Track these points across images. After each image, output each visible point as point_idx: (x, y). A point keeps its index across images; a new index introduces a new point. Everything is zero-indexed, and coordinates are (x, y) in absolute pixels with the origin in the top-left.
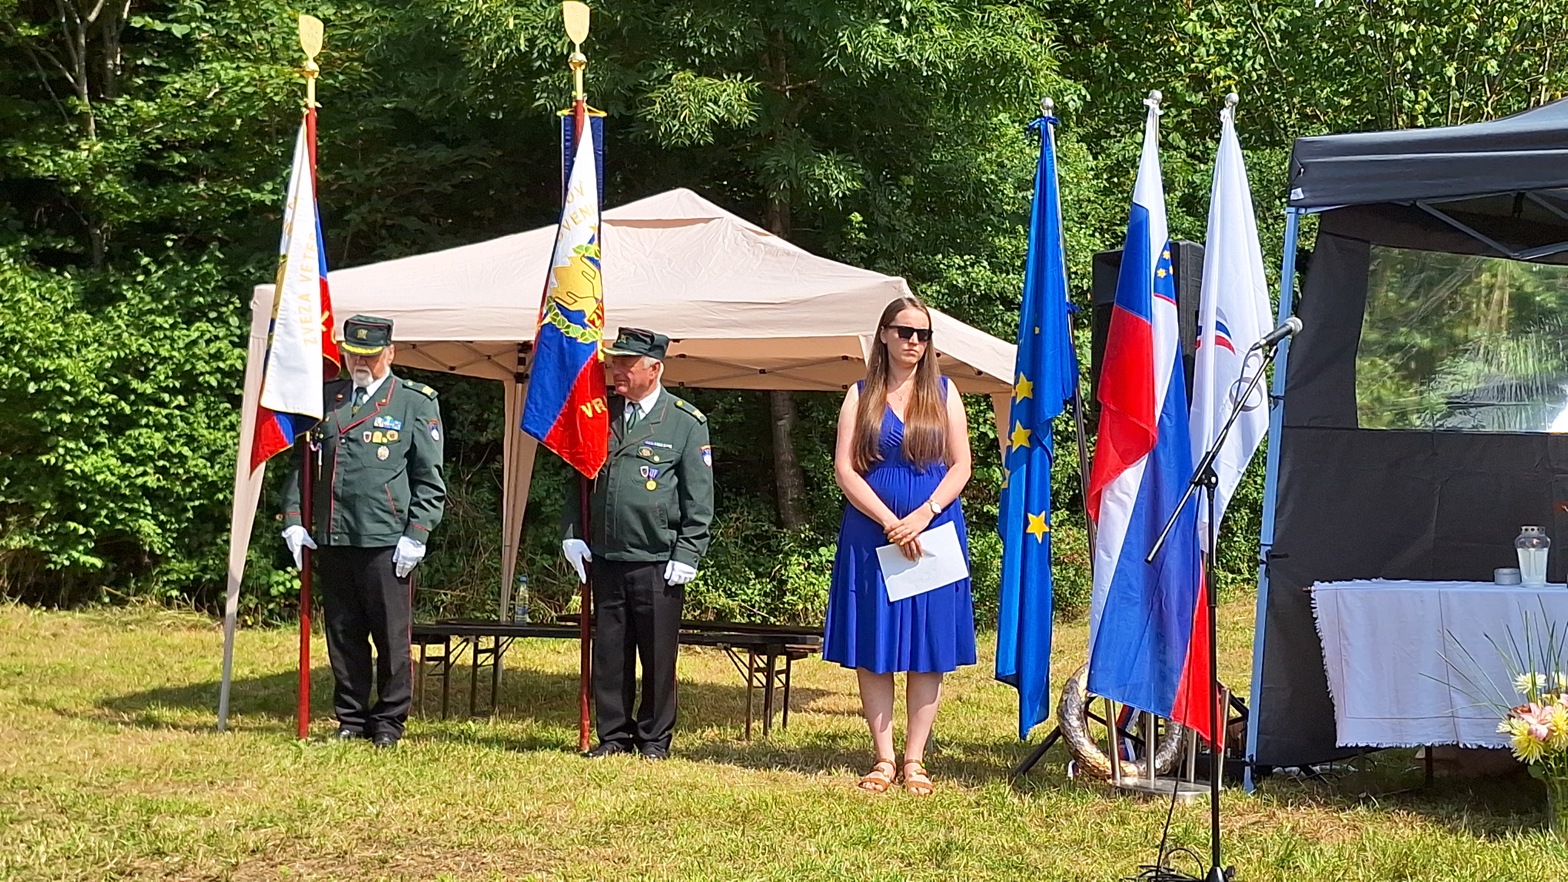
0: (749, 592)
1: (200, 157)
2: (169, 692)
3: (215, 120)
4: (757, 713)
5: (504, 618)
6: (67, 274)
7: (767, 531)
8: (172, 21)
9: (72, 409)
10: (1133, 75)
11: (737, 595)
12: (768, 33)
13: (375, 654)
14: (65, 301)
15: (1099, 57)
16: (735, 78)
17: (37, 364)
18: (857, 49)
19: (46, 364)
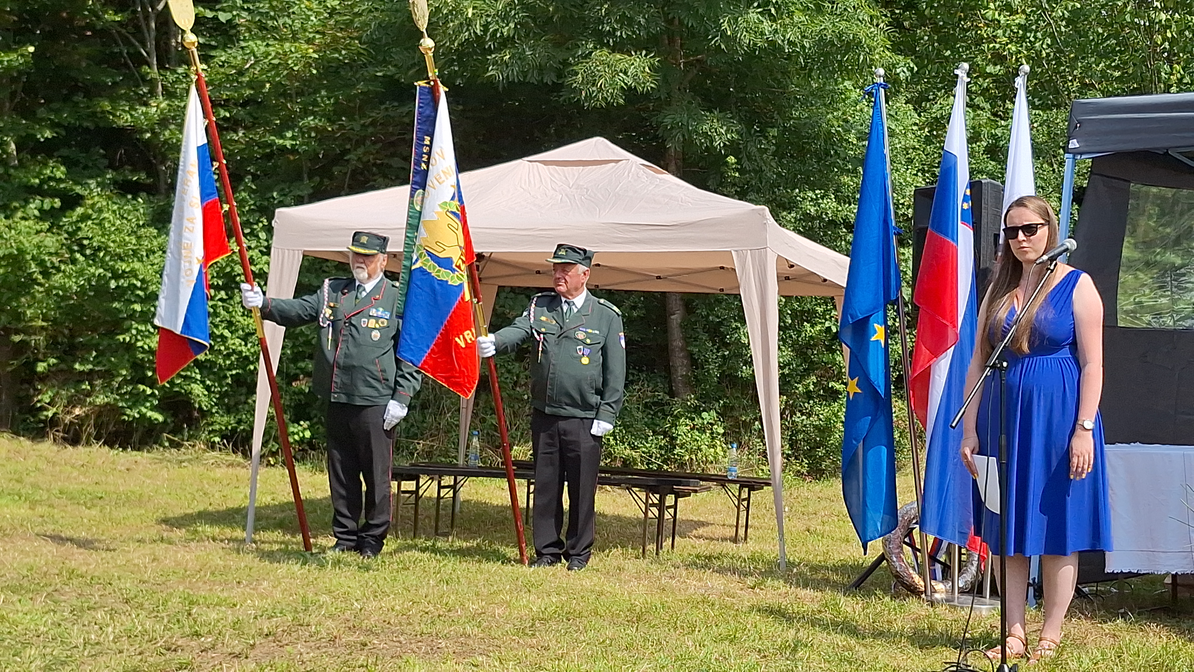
0: (648, 445)
1: (239, 112)
2: (211, 514)
3: (250, 85)
4: (653, 538)
5: (461, 462)
6: (140, 200)
7: (662, 400)
8: (219, 10)
9: (142, 301)
10: (949, 52)
11: (639, 448)
12: (667, 21)
13: (364, 488)
14: (138, 220)
15: (923, 39)
16: (641, 54)
17: (117, 267)
18: (735, 32)
19: (122, 266)
